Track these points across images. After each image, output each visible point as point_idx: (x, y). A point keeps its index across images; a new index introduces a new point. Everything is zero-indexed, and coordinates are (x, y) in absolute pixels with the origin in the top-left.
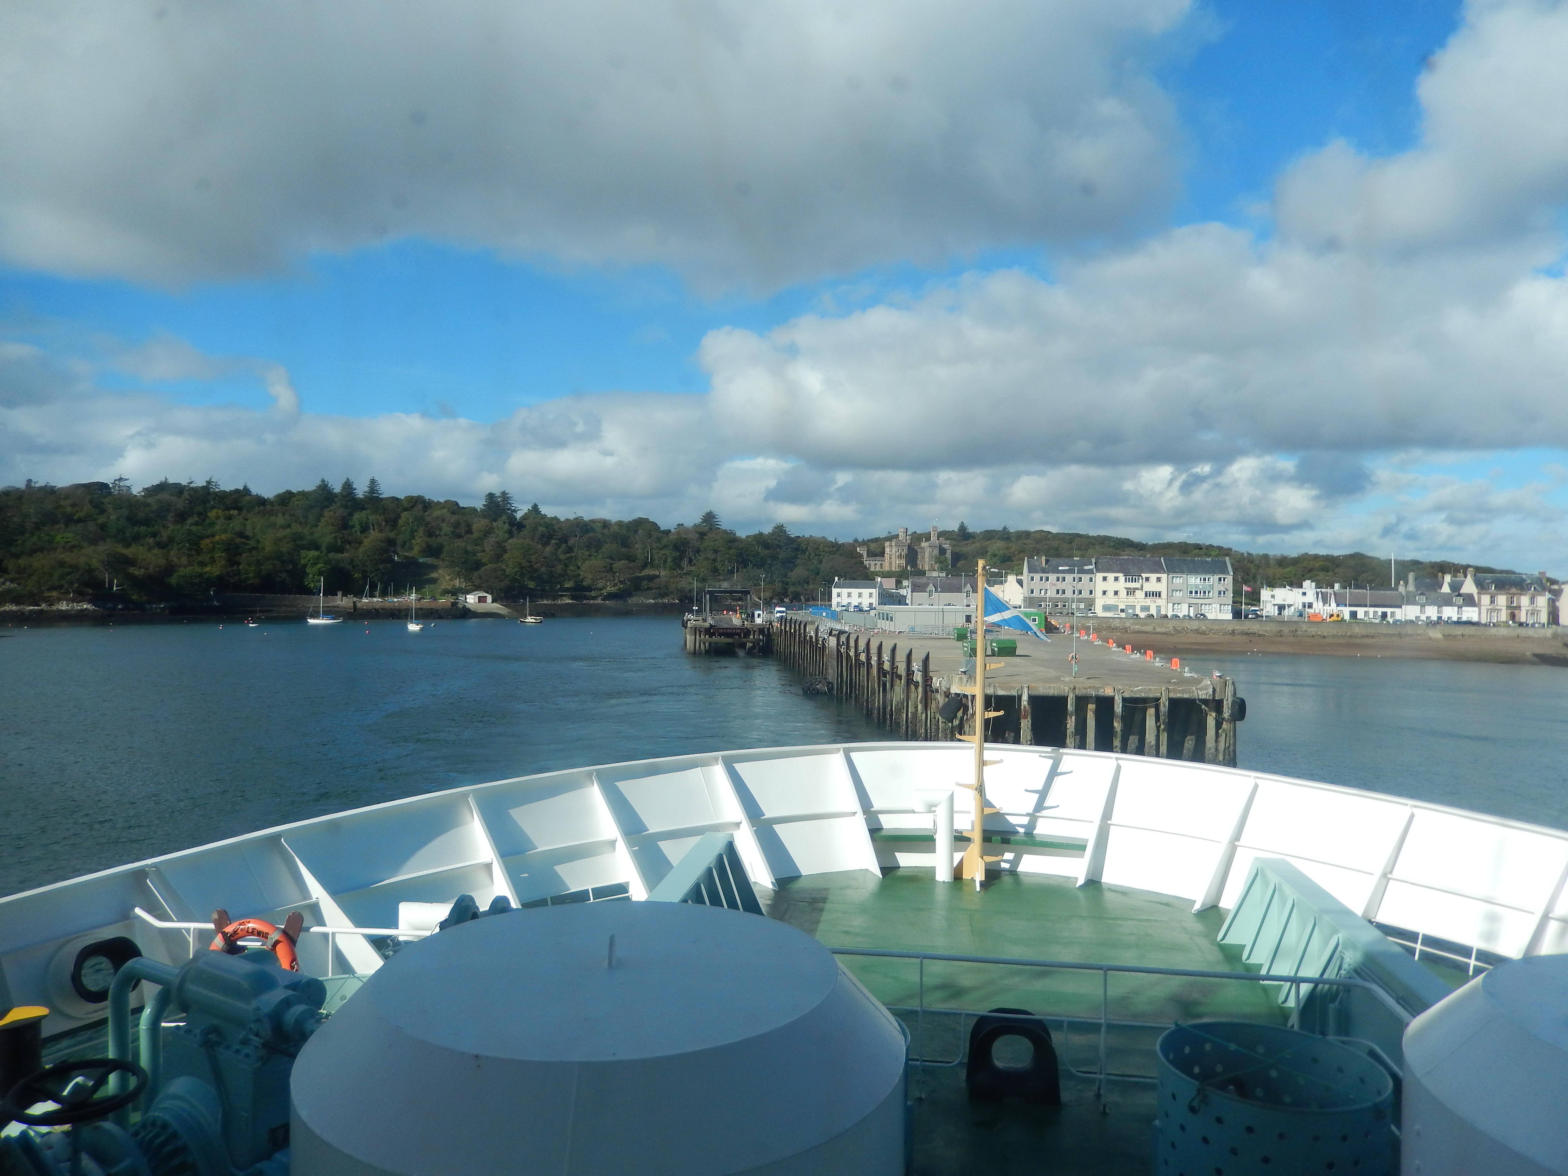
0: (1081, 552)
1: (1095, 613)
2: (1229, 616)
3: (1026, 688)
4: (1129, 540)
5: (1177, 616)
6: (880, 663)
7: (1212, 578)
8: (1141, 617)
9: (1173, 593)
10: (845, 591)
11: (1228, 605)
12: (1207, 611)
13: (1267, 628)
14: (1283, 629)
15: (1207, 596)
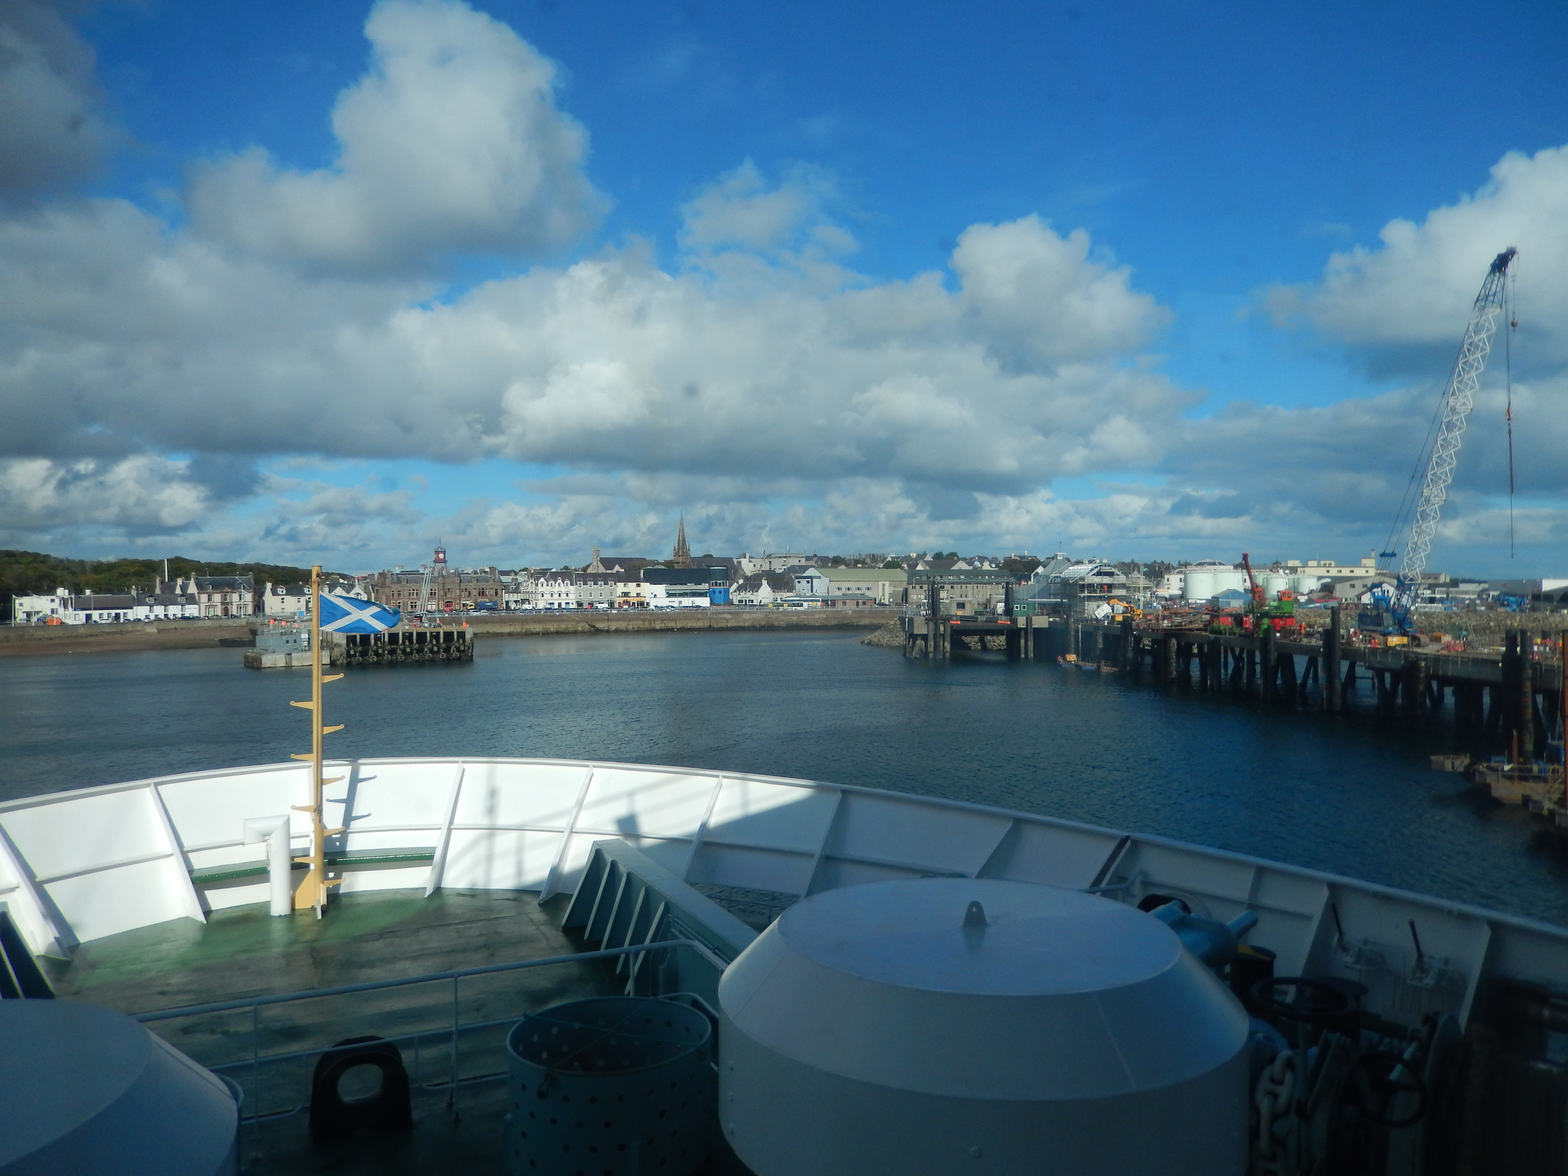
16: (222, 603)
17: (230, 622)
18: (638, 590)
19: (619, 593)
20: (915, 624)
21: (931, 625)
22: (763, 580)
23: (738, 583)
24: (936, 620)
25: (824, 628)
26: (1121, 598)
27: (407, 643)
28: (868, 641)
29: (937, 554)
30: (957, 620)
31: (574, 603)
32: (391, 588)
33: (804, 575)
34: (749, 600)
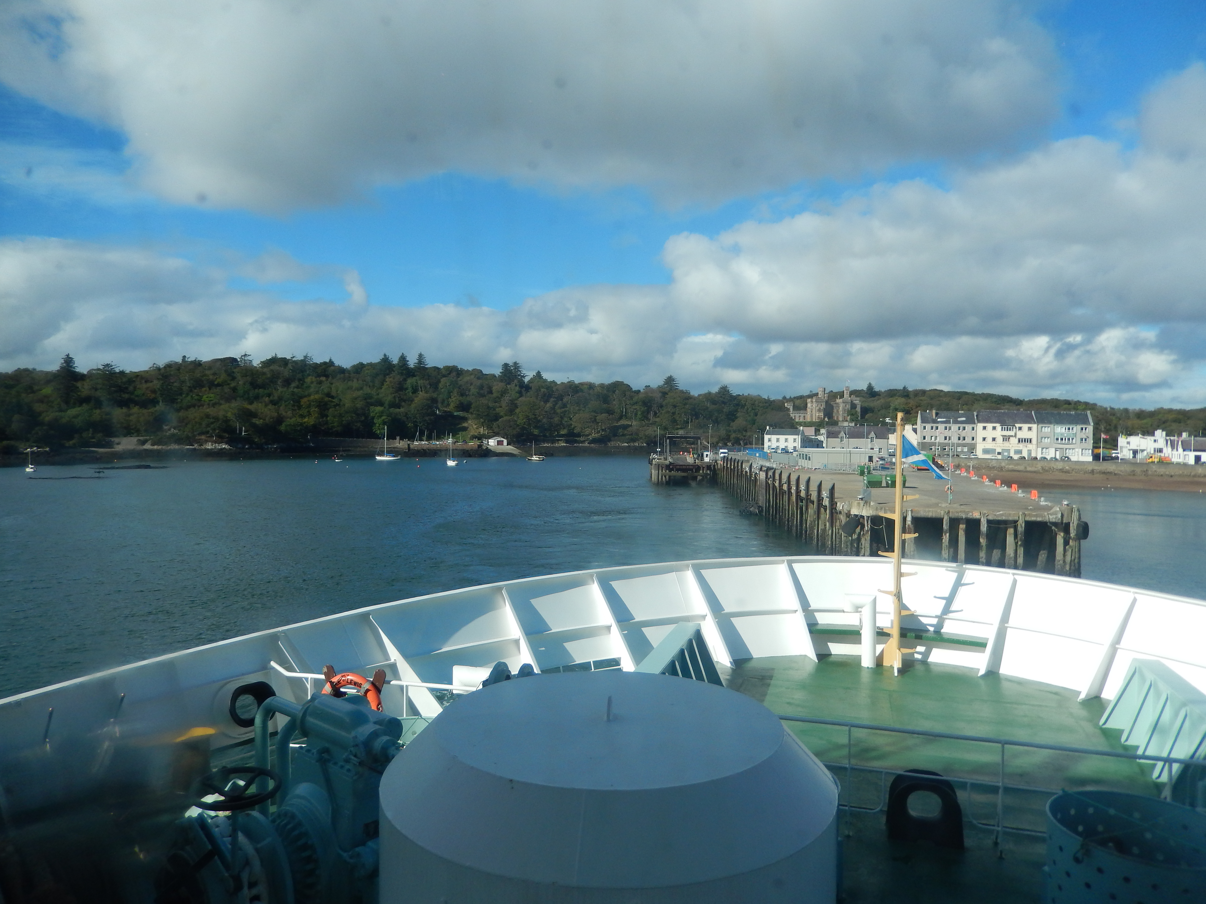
0: (968, 407)
1: (976, 455)
2: (1090, 459)
3: (909, 511)
4: (1008, 397)
5: (1045, 458)
6: (798, 491)
7: (1075, 428)
8: (1015, 459)
9: (1042, 439)
10: (774, 437)
11: (1089, 449)
12: (1071, 454)
13: (1123, 469)
14: (1135, 469)
15: (1071, 443)
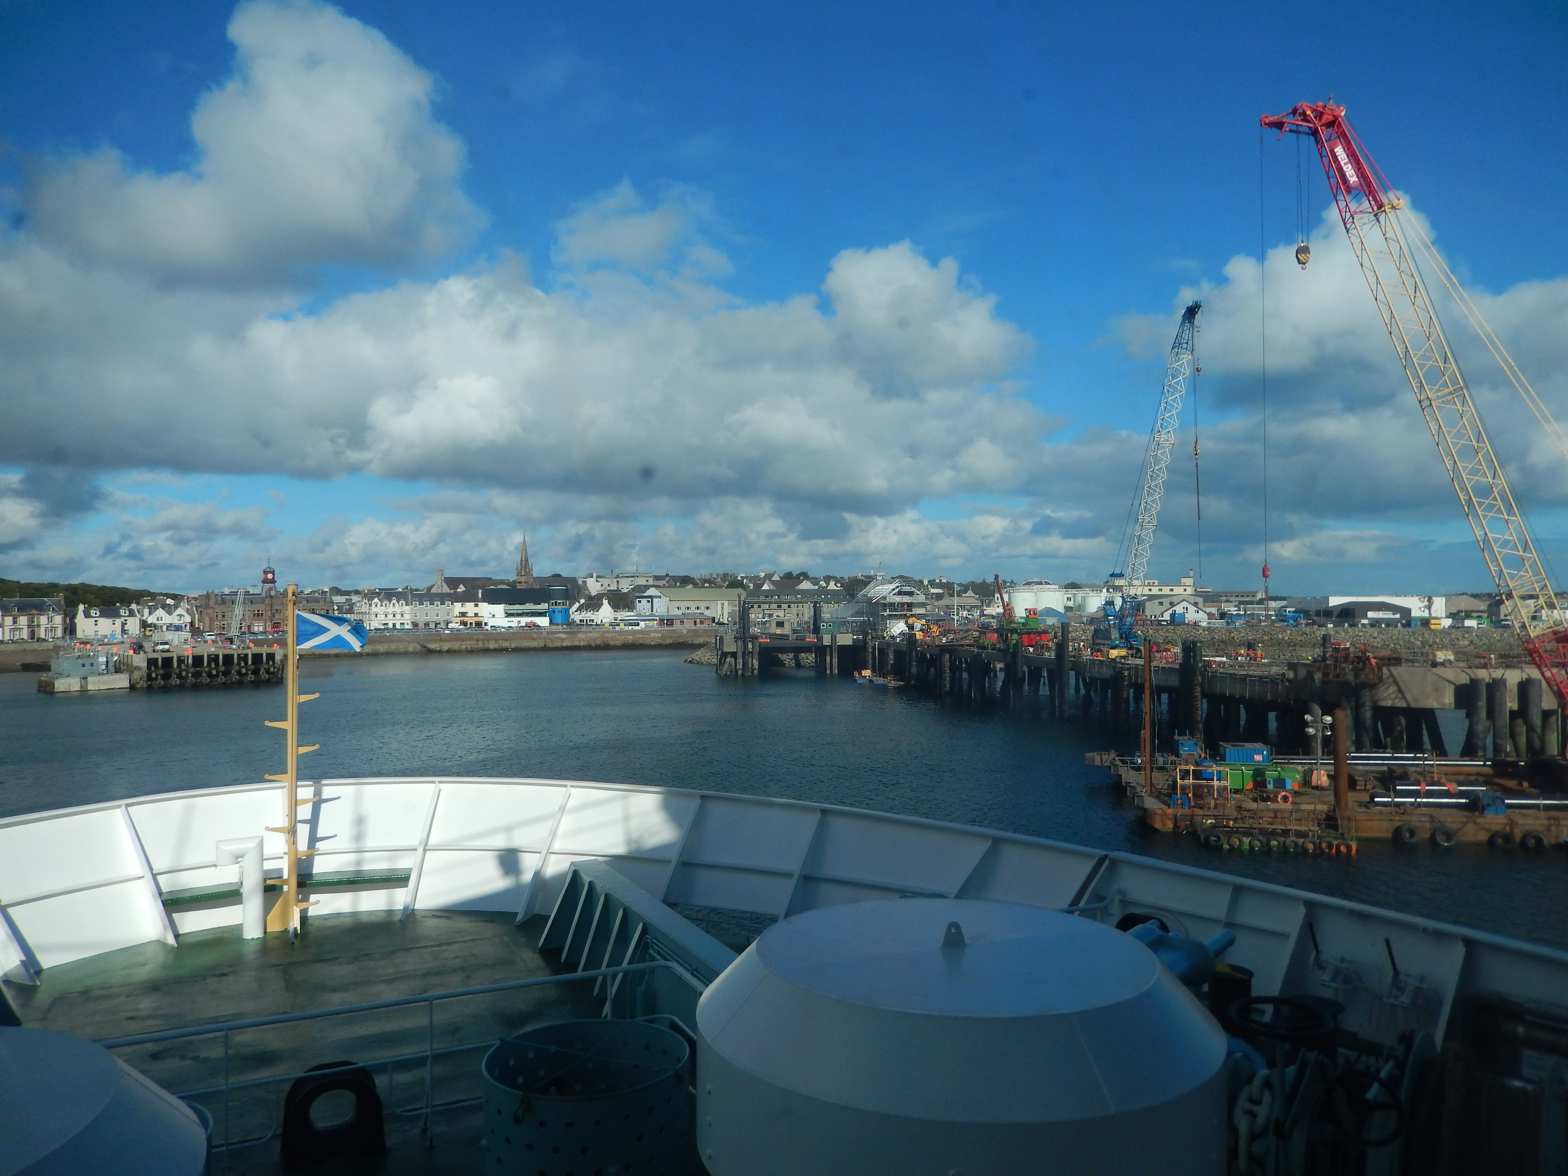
16: (29, 626)
17: (36, 646)
18: (476, 610)
19: (456, 613)
20: (725, 642)
21: (740, 643)
22: (604, 600)
23: (579, 603)
24: (744, 638)
25: (659, 647)
26: (919, 617)
27: (213, 666)
28: (691, 659)
29: (787, 573)
30: (766, 638)
31: (410, 624)
32: (215, 609)
33: (645, 595)
34: (590, 620)
